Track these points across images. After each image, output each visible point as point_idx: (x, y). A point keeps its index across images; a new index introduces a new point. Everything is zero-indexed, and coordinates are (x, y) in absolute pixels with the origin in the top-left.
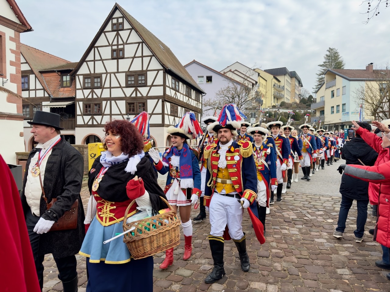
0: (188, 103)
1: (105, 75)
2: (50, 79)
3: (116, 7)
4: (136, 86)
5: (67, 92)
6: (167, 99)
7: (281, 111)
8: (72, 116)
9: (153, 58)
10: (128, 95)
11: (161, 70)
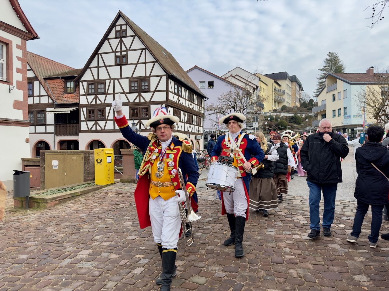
0: (190, 107)
1: (109, 81)
2: (54, 85)
3: (119, 14)
4: (140, 92)
5: (70, 98)
6: (171, 104)
7: (282, 115)
8: (76, 122)
9: (156, 64)
10: (131, 101)
11: (164, 75)
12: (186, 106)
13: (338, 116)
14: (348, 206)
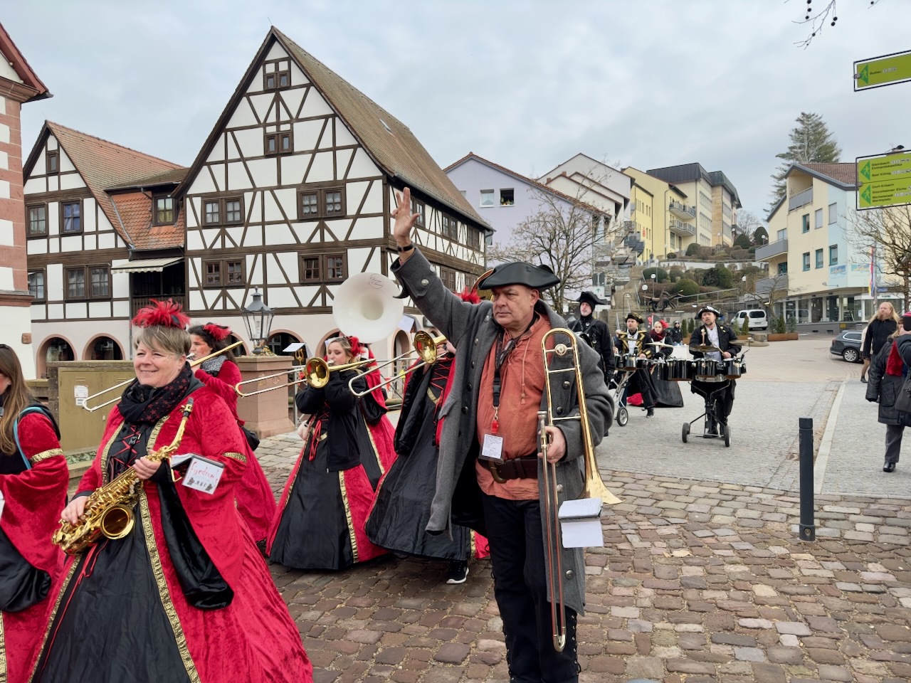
0: (448, 253)
1: (252, 193)
2: (128, 206)
4: (321, 218)
5: (166, 236)
7: (689, 266)
9: (360, 150)
10: (303, 240)
11: (377, 178)
12: (438, 250)
13: (817, 268)
14: (733, 500)
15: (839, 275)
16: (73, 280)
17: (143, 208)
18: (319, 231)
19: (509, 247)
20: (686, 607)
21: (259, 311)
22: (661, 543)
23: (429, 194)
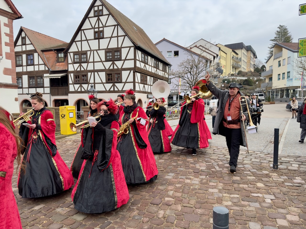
0: (156, 73)
1: (90, 52)
2: (49, 56)
4: (113, 60)
5: (61, 66)
6: (138, 70)
8: (67, 85)
9: (126, 37)
10: (107, 68)
11: (132, 47)
12: (152, 72)
13: (282, 79)
14: (250, 156)
15: (290, 82)
16: (31, 81)
17: (54, 57)
18: (112, 65)
19: (177, 71)
20: (234, 189)
21: (93, 91)
22: (226, 169)
23: (149, 52)
